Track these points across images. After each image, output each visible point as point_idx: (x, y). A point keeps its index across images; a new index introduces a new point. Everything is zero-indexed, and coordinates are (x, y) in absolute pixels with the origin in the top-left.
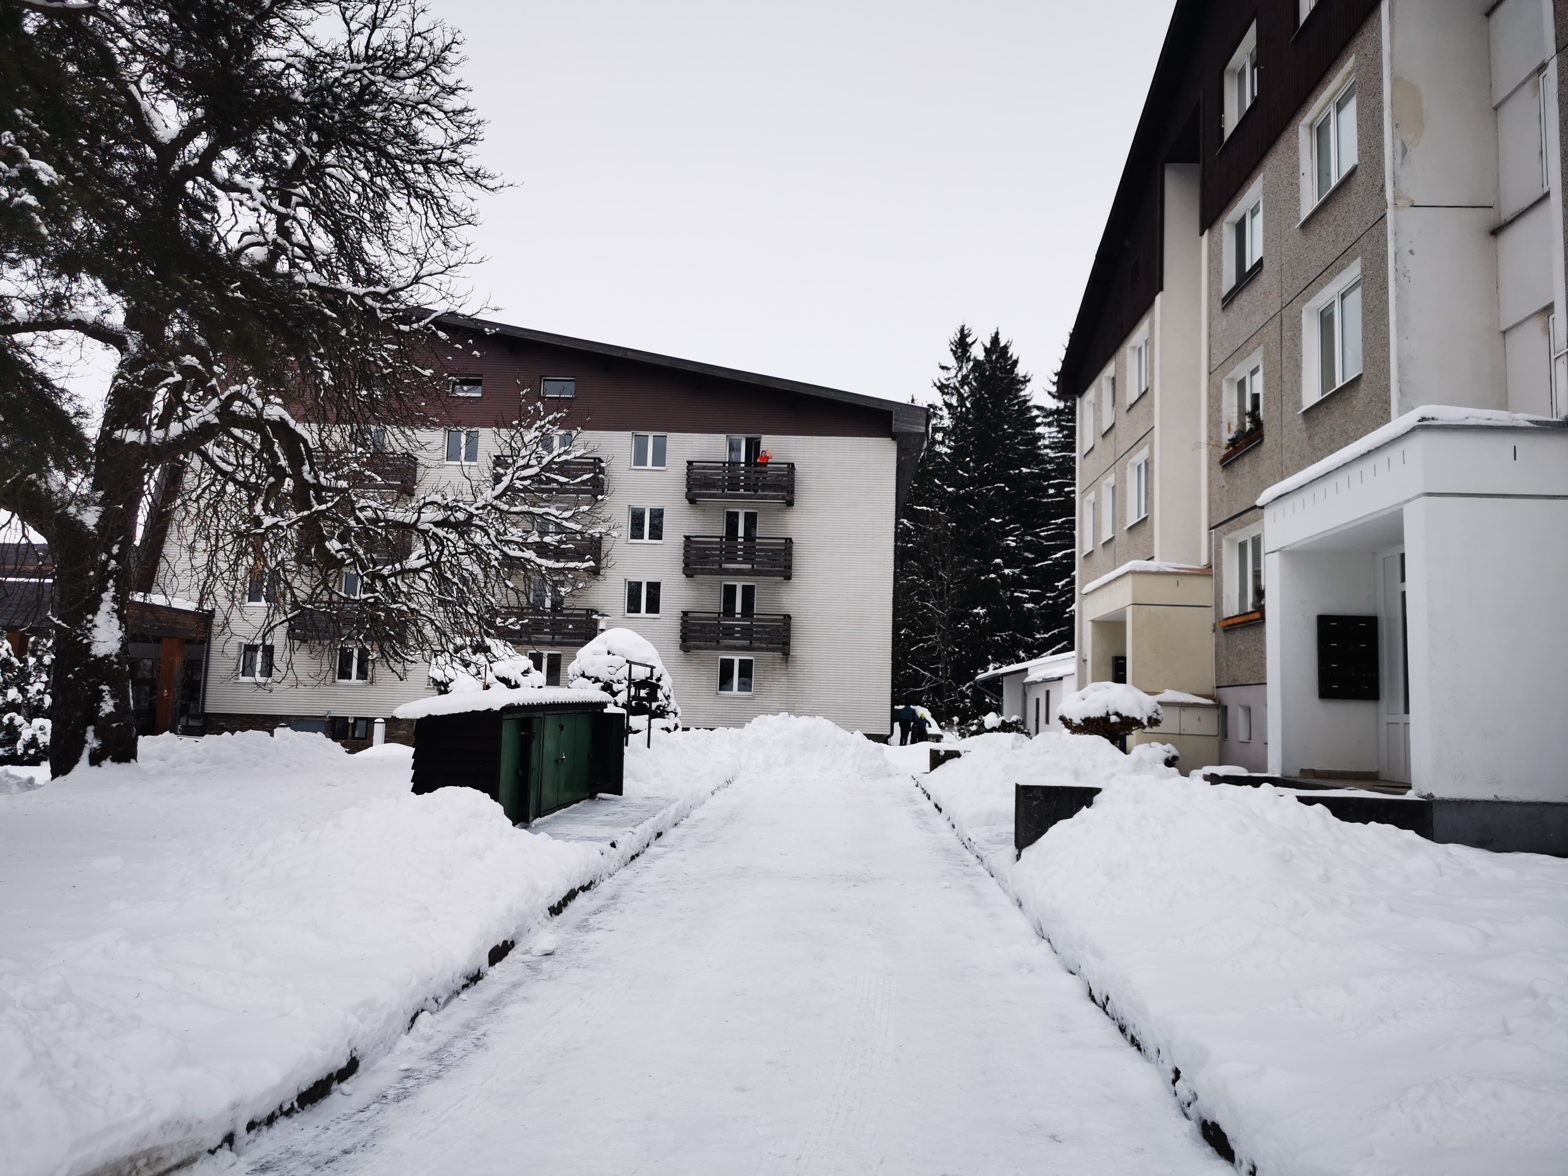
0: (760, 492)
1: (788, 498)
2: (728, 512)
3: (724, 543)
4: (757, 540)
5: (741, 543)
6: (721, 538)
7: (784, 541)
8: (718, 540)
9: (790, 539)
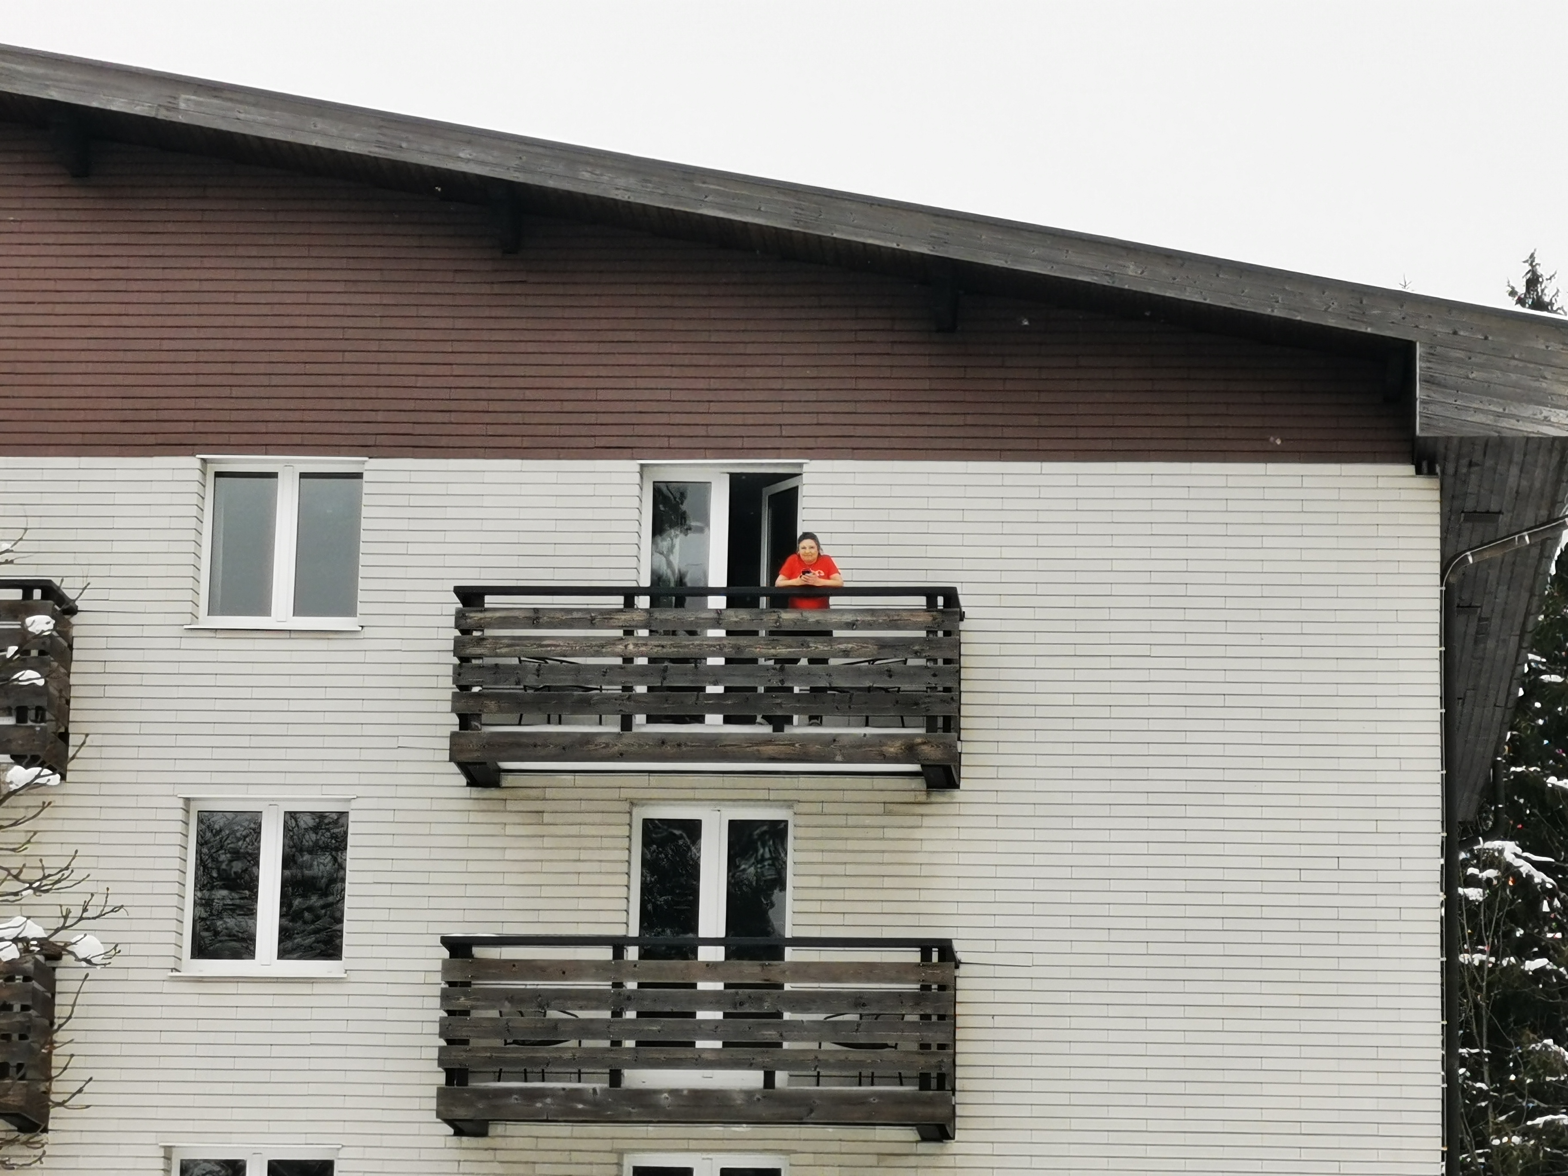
0: (799, 728)
1: (931, 752)
2: (648, 824)
3: (633, 970)
4: (791, 954)
5: (711, 971)
6: (618, 945)
7: (913, 956)
8: (605, 954)
9: (946, 949)
